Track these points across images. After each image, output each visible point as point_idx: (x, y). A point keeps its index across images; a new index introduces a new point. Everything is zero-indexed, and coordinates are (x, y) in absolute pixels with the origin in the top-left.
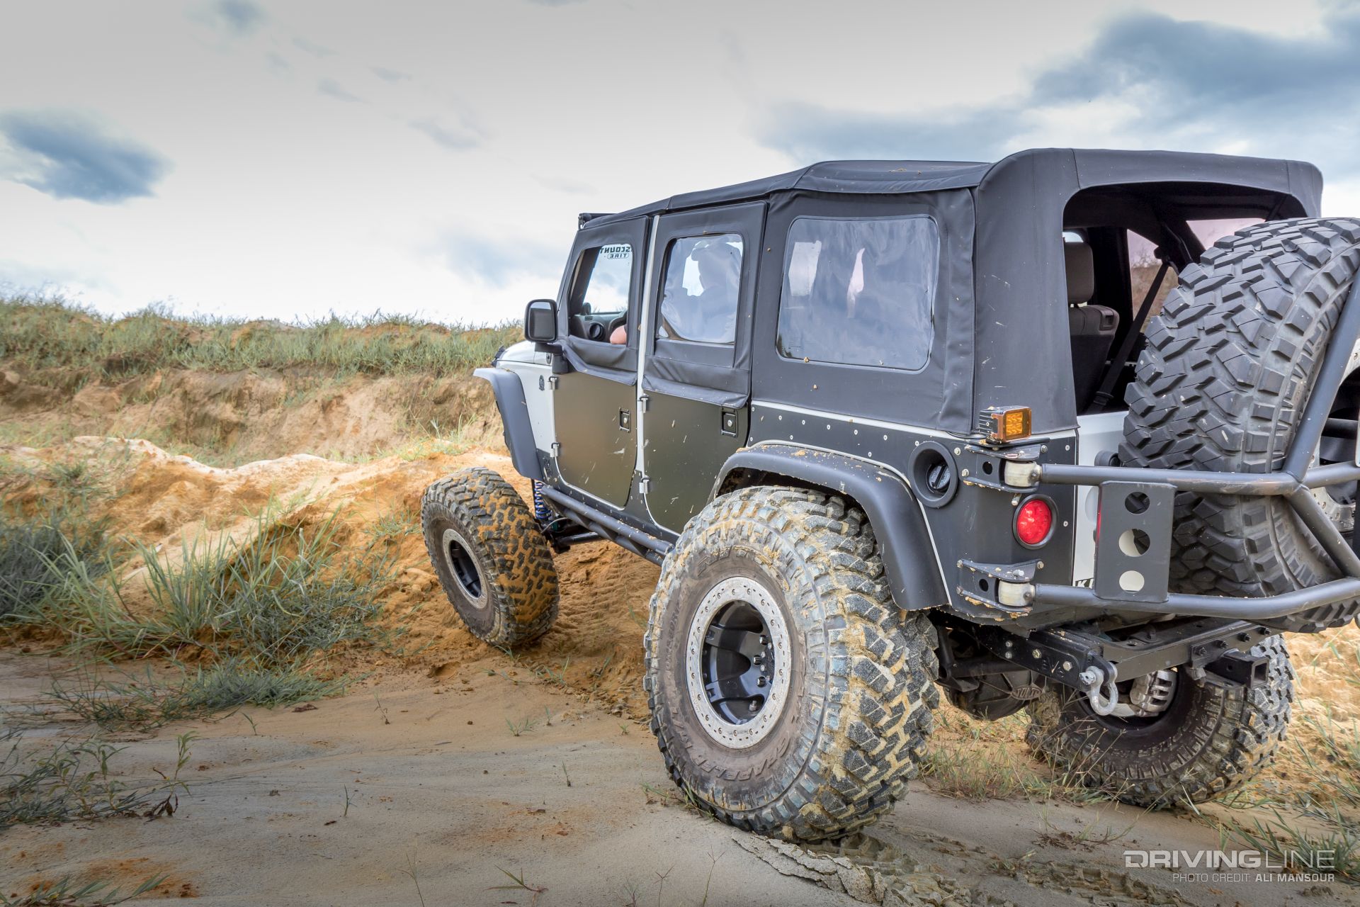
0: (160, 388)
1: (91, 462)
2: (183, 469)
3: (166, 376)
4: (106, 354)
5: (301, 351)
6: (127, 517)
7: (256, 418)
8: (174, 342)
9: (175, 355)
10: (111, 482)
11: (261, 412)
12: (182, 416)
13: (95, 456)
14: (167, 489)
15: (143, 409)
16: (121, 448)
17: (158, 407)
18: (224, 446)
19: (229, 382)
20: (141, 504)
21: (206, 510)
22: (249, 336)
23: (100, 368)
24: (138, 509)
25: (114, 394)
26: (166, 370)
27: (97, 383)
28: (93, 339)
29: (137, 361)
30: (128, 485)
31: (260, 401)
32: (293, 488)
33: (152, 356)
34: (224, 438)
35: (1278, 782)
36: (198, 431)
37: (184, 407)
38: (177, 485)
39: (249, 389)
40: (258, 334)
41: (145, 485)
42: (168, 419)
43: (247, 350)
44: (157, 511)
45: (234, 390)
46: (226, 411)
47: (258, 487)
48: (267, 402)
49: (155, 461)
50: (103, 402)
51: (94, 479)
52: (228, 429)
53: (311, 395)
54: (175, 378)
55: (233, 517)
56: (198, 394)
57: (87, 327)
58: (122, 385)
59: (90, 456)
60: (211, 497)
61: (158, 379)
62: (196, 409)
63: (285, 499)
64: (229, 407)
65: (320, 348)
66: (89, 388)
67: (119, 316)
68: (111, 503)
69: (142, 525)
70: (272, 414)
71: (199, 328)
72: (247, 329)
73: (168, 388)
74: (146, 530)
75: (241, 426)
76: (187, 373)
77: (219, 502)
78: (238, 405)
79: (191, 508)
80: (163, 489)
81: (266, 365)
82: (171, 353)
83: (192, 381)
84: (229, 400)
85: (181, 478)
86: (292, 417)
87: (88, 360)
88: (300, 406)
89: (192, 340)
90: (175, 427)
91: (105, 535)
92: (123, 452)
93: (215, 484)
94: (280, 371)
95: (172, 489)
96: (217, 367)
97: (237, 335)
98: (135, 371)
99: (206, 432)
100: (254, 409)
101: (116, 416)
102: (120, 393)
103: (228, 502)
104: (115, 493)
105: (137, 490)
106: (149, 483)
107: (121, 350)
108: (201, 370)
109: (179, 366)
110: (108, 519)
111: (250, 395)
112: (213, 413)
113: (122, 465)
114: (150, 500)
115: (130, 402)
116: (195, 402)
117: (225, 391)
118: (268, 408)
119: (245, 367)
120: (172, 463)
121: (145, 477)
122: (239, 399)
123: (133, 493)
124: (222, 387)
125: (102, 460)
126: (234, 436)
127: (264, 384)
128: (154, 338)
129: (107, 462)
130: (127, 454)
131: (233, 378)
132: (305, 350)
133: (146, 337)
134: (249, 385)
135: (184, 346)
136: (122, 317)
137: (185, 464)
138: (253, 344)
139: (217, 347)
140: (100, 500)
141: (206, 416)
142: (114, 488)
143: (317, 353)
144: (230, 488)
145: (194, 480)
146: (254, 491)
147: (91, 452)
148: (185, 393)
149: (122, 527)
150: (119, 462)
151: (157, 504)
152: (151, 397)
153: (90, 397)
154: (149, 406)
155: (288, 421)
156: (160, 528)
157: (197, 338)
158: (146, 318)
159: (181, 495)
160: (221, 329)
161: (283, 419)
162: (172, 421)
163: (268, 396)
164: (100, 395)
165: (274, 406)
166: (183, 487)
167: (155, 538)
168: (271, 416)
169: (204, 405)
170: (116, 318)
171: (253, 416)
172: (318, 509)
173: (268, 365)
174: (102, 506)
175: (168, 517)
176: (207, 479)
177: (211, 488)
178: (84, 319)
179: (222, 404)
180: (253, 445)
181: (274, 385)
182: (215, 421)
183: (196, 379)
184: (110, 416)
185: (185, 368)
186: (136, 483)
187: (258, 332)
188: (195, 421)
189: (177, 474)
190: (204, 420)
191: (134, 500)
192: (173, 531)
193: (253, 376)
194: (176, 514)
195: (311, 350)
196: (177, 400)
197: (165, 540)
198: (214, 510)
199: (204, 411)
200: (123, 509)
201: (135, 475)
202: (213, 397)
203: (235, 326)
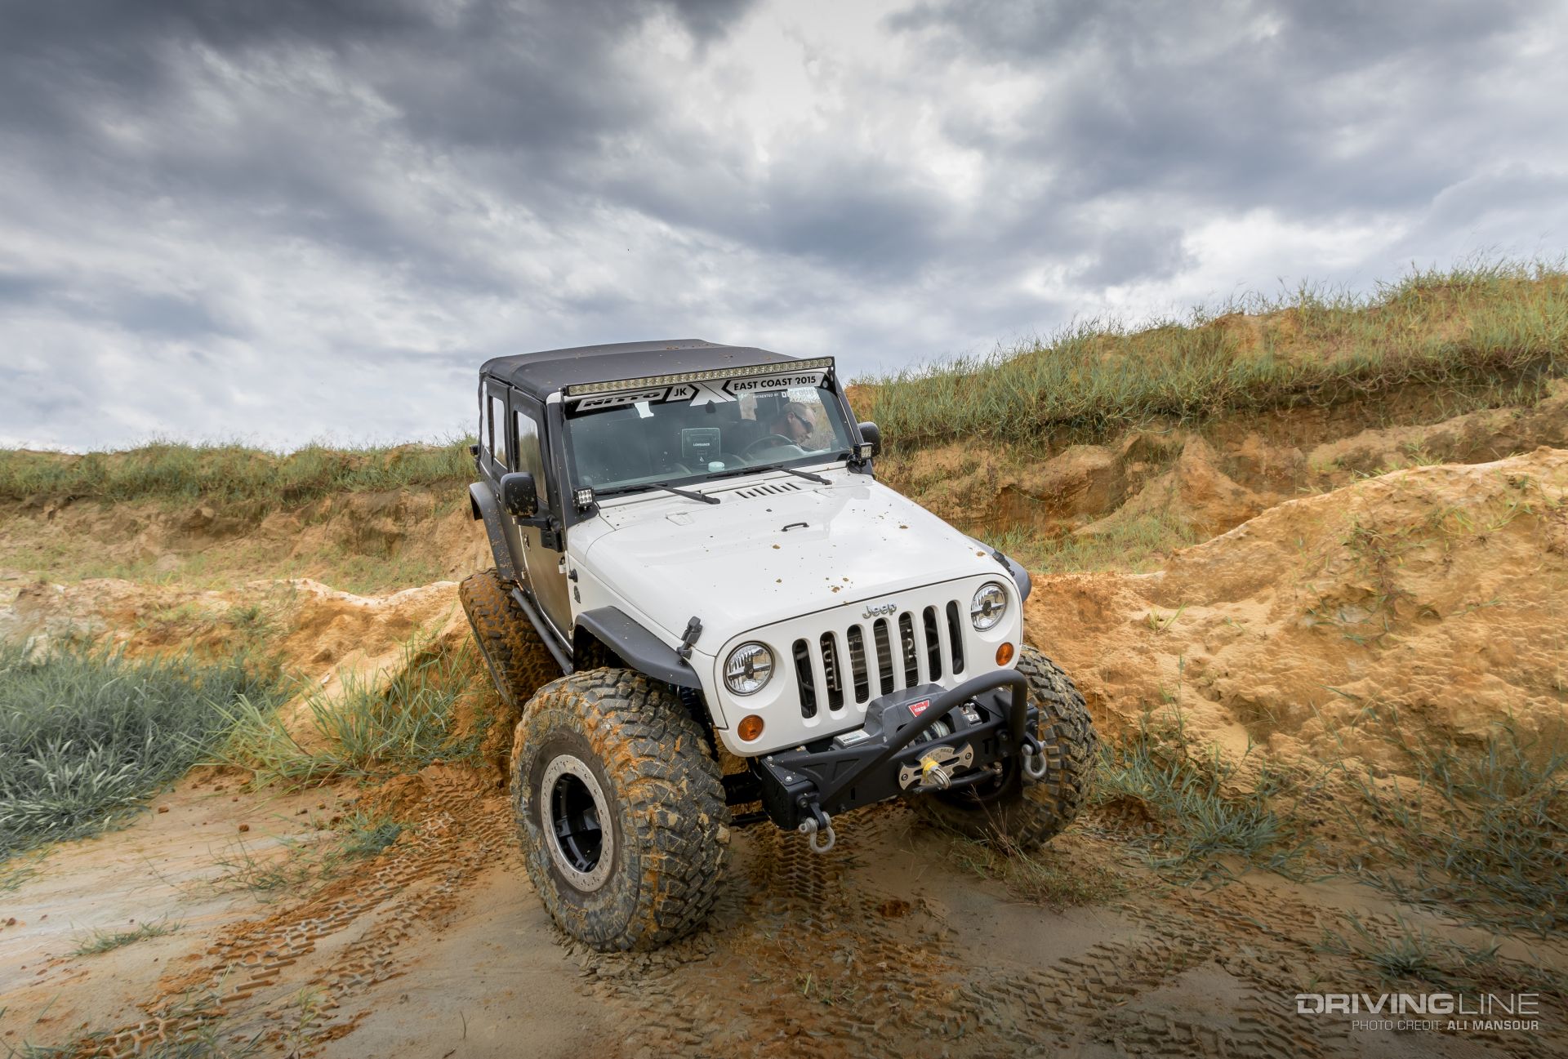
0: (331, 510)
1: (264, 603)
2: (341, 604)
3: (334, 499)
4: (282, 485)
5: (443, 469)
6: (298, 650)
7: (413, 529)
8: (337, 469)
9: (340, 481)
10: (282, 619)
11: (417, 523)
12: (352, 531)
13: (266, 598)
14: (329, 623)
15: (319, 530)
16: (288, 588)
17: (331, 526)
18: (390, 554)
19: (386, 500)
20: (309, 638)
21: (364, 638)
22: (399, 458)
23: (279, 498)
24: (307, 643)
25: (293, 519)
26: (333, 495)
27: (278, 510)
28: (270, 473)
29: (309, 489)
30: (297, 621)
31: (415, 513)
32: (435, 614)
33: (321, 483)
34: (390, 548)
35: (1329, 845)
36: (367, 544)
37: (353, 525)
38: (337, 619)
39: (404, 504)
40: (406, 456)
41: (310, 621)
42: (341, 536)
43: (399, 471)
44: (323, 643)
45: (392, 506)
46: (388, 525)
47: (406, 615)
48: (421, 514)
49: (316, 599)
50: (285, 526)
51: (268, 618)
52: (391, 539)
53: (456, 505)
54: (342, 500)
55: (388, 643)
56: (363, 512)
57: (263, 464)
58: (299, 510)
59: (262, 598)
60: (368, 627)
61: (328, 502)
62: (363, 525)
63: (429, 624)
64: (389, 521)
65: (458, 464)
66: (272, 516)
67: (288, 452)
68: (284, 639)
69: (312, 657)
70: (426, 524)
71: (358, 456)
72: (396, 453)
73: (337, 510)
74: (316, 661)
75: (401, 536)
76: (351, 495)
77: (375, 630)
78: (397, 519)
79: (351, 638)
80: (326, 623)
81: (415, 482)
82: (336, 479)
83: (356, 501)
84: (389, 515)
85: (341, 612)
86: (443, 525)
87: (268, 492)
88: (447, 515)
89: (351, 466)
90: (347, 542)
91: (282, 668)
92: (290, 592)
93: (370, 615)
94: (428, 486)
95: (334, 623)
96: (376, 488)
97: (388, 459)
98: (308, 498)
99: (374, 544)
100: (411, 521)
101: (297, 537)
102: (299, 517)
103: (382, 630)
104: (287, 630)
105: (305, 626)
106: (314, 619)
107: (294, 481)
108: (362, 492)
109: (344, 489)
110: (283, 653)
111: (406, 509)
112: (377, 527)
113: (290, 603)
114: (317, 634)
115: (307, 524)
116: (361, 519)
117: (384, 507)
118: (422, 519)
119: (399, 486)
120: (331, 600)
121: (310, 614)
122: (397, 514)
123: (302, 629)
124: (382, 504)
125: (273, 601)
126: (397, 545)
127: (416, 499)
128: (320, 468)
129: (278, 602)
130: (293, 593)
131: (390, 496)
132: (446, 467)
133: (313, 468)
134: (404, 501)
135: (345, 472)
136: (292, 452)
137: (342, 599)
138: (402, 465)
139: (373, 471)
140: (275, 637)
141: (372, 530)
142: (286, 625)
143: (457, 468)
144: (383, 618)
145: (351, 613)
146: (403, 620)
147: (263, 594)
148: (352, 513)
149: (296, 660)
150: (287, 601)
151: (322, 638)
152: (325, 518)
153: (274, 523)
154: (324, 526)
155: (440, 529)
156: (327, 658)
157: (356, 464)
158: (311, 453)
159: (342, 628)
160: (375, 455)
161: (436, 526)
162: (345, 537)
163: (421, 508)
164: (281, 521)
165: (427, 516)
166: (342, 620)
167: (324, 667)
168: (425, 525)
169: (369, 521)
170: (286, 454)
171: (411, 528)
172: (456, 636)
173: (417, 482)
174: (277, 643)
175: (333, 648)
176: (362, 611)
177: (367, 618)
178: (260, 457)
179: (384, 519)
180: (413, 551)
181: (425, 499)
182: (380, 534)
183: (360, 500)
184: (293, 537)
185: (350, 491)
186: (303, 620)
187: (403, 455)
188: (363, 536)
189: (337, 609)
190: (371, 534)
191: (303, 634)
192: (338, 660)
193: (406, 493)
194: (340, 644)
195: (451, 466)
196: (346, 519)
197: (332, 669)
198: (371, 639)
199: (369, 526)
200: (294, 644)
201: (301, 613)
202: (376, 513)
203: (386, 452)
